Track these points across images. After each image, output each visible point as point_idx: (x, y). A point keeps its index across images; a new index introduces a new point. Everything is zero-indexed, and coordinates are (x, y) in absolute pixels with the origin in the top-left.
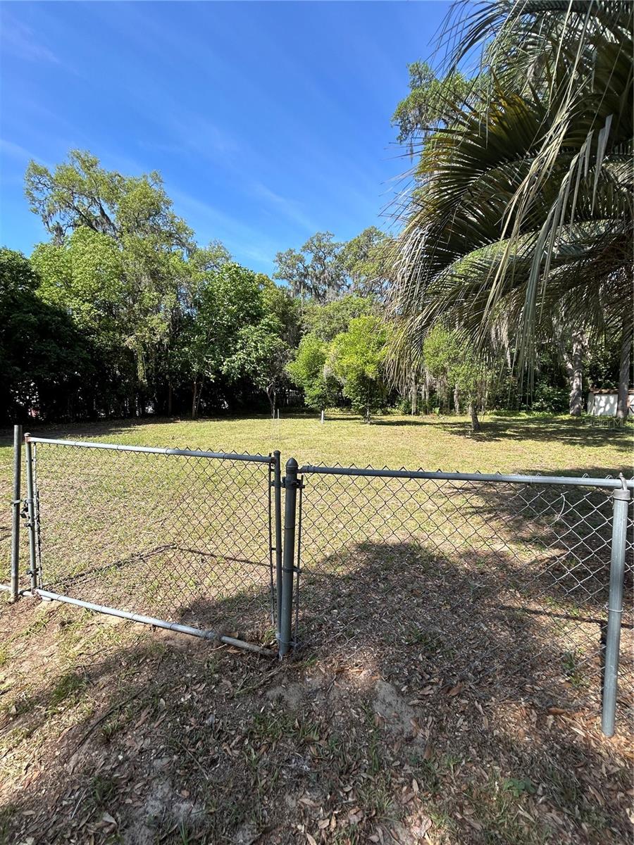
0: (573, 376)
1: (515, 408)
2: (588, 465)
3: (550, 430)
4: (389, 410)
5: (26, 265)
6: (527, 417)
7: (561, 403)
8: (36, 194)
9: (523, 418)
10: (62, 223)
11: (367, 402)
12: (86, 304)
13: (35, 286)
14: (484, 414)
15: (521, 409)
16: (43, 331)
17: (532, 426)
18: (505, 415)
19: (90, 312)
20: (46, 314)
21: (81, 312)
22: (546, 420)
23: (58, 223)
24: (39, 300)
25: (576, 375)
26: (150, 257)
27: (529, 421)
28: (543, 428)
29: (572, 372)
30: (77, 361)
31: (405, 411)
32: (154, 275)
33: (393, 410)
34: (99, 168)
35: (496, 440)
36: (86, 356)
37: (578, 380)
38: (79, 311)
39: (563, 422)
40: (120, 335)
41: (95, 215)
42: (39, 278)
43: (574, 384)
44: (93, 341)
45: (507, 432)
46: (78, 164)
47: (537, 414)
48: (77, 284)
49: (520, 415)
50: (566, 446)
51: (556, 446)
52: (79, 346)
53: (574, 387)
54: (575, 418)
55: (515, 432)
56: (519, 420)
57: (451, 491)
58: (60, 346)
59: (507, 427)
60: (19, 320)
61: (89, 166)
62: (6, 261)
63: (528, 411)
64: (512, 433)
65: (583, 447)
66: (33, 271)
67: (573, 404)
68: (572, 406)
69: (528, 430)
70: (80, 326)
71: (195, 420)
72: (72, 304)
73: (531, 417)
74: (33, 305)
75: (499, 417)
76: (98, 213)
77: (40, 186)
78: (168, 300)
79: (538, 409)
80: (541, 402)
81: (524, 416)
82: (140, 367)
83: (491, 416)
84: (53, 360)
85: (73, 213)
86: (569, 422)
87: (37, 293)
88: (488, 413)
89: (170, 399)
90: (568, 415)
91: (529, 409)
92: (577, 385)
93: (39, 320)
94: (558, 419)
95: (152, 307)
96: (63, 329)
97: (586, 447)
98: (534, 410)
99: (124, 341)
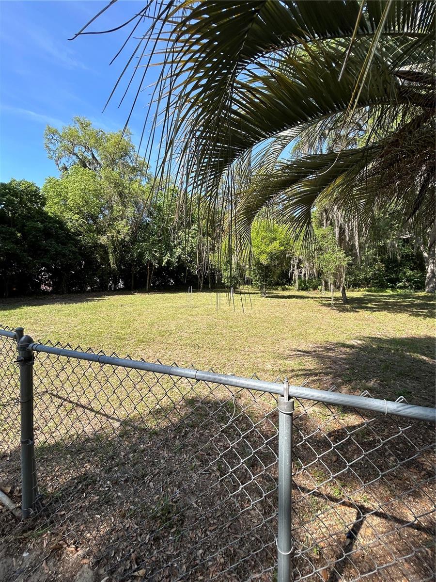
0: (428, 262)
1: (382, 287)
2: (422, 334)
3: (406, 303)
4: (287, 287)
5: (36, 191)
6: (391, 293)
7: (419, 282)
8: (51, 146)
9: (388, 294)
10: (67, 165)
11: (263, 281)
12: (76, 215)
13: (43, 204)
14: (359, 291)
15: (388, 287)
16: (47, 233)
17: (392, 300)
18: (375, 292)
19: (78, 221)
20: (50, 222)
21: (72, 220)
22: (406, 296)
23: (64, 164)
24: (46, 213)
25: (431, 261)
26: (118, 183)
27: (392, 296)
28: (400, 302)
29: (428, 259)
30: (68, 253)
31: (299, 288)
32: (120, 194)
33: (290, 287)
34: (91, 127)
35: (356, 311)
36: (74, 250)
37: (432, 265)
38: (71, 220)
39: (419, 298)
40: (97, 235)
41: (89, 158)
42: (45, 199)
43: (429, 269)
44: (80, 240)
45: (369, 305)
46: (78, 126)
47: (400, 291)
48: (70, 203)
49: (386, 292)
50: (412, 317)
51: (403, 317)
52: (71, 243)
53: (429, 270)
54: (430, 294)
55: (375, 305)
56: (383, 296)
57: (294, 353)
58: (58, 243)
59: (370, 301)
60: (31, 226)
61: (85, 126)
62: (24, 188)
63: (393, 288)
64: (373, 306)
65: (425, 318)
66: (40, 194)
67: (428, 284)
68: (427, 285)
69: (387, 303)
70: (72, 230)
71: (147, 293)
72: (67, 215)
73: (394, 294)
74: (42, 217)
75: (370, 293)
76: (91, 157)
77: (53, 141)
78: (130, 211)
79: (401, 288)
80: (404, 282)
81: (389, 292)
82: (111, 257)
83: (363, 293)
84: (52, 253)
85: (74, 157)
86: (424, 297)
87: (45, 209)
88: (362, 290)
89: (133, 279)
90: (425, 292)
91: (394, 288)
92: (431, 269)
93: (44, 226)
94: (416, 295)
95: (118, 216)
96: (60, 232)
97: (428, 319)
98: (398, 288)
99: (99, 239)
